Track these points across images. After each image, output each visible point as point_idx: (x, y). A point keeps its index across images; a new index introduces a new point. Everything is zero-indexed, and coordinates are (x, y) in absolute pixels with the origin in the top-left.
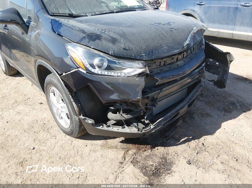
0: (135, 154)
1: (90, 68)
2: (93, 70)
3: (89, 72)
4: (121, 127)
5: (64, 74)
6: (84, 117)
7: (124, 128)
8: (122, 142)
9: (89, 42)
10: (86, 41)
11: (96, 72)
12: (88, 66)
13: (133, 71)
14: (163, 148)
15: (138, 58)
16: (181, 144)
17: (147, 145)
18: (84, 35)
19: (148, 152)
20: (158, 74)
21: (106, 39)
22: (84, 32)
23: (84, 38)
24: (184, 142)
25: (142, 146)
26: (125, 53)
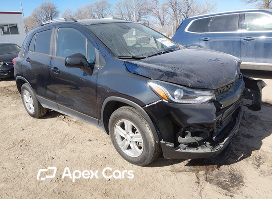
0: (206, 174)
1: (172, 98)
2: (174, 100)
3: (170, 101)
4: (196, 148)
5: (147, 106)
6: (165, 142)
7: (198, 149)
8: (187, 165)
9: (168, 78)
10: (165, 78)
11: (176, 101)
12: (170, 97)
13: (204, 99)
14: (226, 166)
15: (210, 88)
16: (240, 160)
17: (214, 164)
18: (162, 73)
19: (216, 171)
20: (220, 99)
21: (181, 75)
22: (161, 71)
23: (162, 75)
24: (242, 159)
25: (210, 166)
26: (201, 85)
